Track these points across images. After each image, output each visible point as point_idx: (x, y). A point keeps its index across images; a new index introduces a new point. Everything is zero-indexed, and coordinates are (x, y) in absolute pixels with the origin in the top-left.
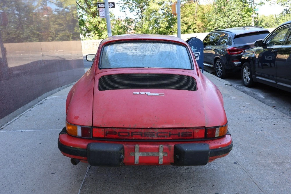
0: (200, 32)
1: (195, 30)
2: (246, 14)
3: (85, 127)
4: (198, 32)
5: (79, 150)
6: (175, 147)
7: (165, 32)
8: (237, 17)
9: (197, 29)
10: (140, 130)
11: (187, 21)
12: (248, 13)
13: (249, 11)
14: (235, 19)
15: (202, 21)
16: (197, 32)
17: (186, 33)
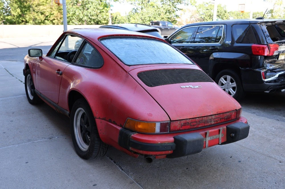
0: (59, 24)
1: (54, 21)
2: (104, 9)
3: (164, 122)
4: (58, 24)
5: (168, 144)
6: (227, 128)
7: (15, 21)
8: (96, 11)
9: (55, 21)
10: (204, 118)
11: (44, 10)
12: (106, 8)
13: (106, 6)
14: (94, 13)
15: (59, 12)
16: (56, 24)
17: (42, 24)
